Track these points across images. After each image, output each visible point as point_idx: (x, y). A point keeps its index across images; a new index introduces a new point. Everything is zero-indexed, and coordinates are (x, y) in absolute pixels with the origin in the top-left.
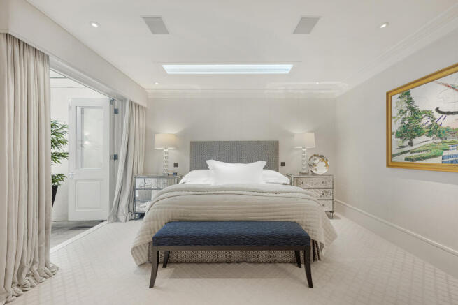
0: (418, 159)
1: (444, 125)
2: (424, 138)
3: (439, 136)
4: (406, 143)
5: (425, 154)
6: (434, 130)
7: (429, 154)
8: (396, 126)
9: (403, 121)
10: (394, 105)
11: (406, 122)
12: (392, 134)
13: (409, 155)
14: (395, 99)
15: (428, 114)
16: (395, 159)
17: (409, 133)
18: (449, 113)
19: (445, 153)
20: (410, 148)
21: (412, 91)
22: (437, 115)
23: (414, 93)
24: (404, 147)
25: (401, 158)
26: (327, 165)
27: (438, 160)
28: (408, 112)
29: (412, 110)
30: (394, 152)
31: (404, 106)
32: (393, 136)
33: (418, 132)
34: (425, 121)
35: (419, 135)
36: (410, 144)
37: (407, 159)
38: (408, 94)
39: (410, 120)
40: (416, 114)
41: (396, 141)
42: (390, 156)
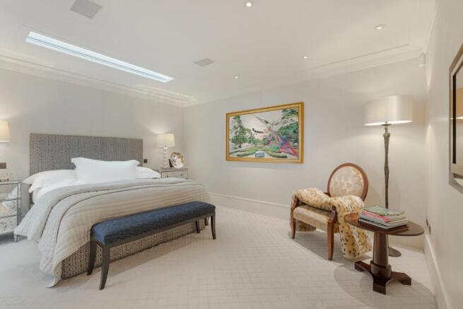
0: (244, 156)
1: (256, 138)
2: (247, 144)
3: (254, 143)
4: (237, 146)
5: (247, 153)
6: (252, 140)
7: (249, 153)
8: (232, 136)
9: (236, 133)
10: (230, 123)
11: (238, 134)
12: (229, 140)
13: (239, 153)
14: (231, 118)
15: (249, 131)
16: (231, 156)
17: (239, 140)
18: (258, 132)
19: (257, 152)
20: (240, 149)
21: (241, 116)
22: (253, 132)
23: (242, 117)
24: (236, 148)
25: (235, 155)
26: (182, 161)
27: (253, 156)
28: (239, 128)
29: (241, 127)
30: (230, 151)
31: (237, 124)
32: (230, 142)
33: (244, 140)
34: (248, 135)
35: (245, 142)
36: (240, 147)
37: (238, 156)
38: (239, 117)
39: (240, 133)
40: (243, 130)
41: (232, 145)
42: (228, 153)
